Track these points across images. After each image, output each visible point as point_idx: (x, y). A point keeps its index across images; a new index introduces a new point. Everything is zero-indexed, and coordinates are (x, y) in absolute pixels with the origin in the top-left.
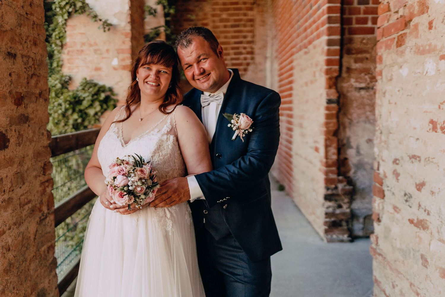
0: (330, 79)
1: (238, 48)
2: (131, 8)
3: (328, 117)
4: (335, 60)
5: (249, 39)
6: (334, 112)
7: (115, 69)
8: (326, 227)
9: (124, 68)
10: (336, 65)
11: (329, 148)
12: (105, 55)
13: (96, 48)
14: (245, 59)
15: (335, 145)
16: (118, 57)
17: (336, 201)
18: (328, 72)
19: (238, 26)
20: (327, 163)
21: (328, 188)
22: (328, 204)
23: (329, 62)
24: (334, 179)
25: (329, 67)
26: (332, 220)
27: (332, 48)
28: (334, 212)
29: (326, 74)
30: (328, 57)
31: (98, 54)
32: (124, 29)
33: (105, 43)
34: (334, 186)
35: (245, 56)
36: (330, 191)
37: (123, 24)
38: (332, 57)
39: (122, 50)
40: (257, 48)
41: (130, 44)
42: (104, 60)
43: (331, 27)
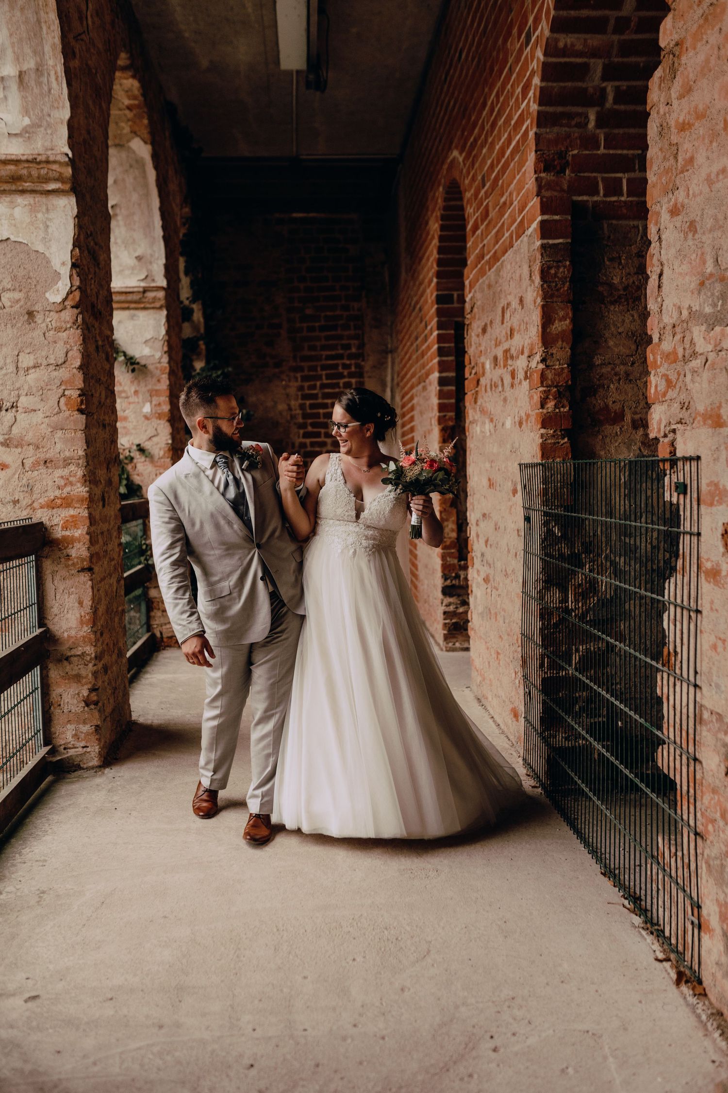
0: (443, 430)
2: (168, 332)
4: (450, 404)
7: (147, 418)
8: (446, 632)
9: (160, 416)
10: (451, 411)
12: (133, 399)
13: (123, 389)
15: (454, 518)
16: (151, 402)
17: (459, 596)
18: (440, 420)
19: (334, 328)
21: (445, 577)
22: (448, 600)
23: (442, 408)
24: (454, 565)
25: (442, 414)
26: (454, 621)
27: (446, 388)
28: (454, 611)
29: (440, 423)
30: (441, 401)
31: (122, 397)
32: (160, 362)
33: (132, 382)
34: (454, 575)
35: (346, 380)
36: (449, 581)
37: (158, 355)
38: (446, 401)
39: (157, 391)
40: (367, 366)
41: (168, 382)
42: (132, 406)
43: (443, 361)
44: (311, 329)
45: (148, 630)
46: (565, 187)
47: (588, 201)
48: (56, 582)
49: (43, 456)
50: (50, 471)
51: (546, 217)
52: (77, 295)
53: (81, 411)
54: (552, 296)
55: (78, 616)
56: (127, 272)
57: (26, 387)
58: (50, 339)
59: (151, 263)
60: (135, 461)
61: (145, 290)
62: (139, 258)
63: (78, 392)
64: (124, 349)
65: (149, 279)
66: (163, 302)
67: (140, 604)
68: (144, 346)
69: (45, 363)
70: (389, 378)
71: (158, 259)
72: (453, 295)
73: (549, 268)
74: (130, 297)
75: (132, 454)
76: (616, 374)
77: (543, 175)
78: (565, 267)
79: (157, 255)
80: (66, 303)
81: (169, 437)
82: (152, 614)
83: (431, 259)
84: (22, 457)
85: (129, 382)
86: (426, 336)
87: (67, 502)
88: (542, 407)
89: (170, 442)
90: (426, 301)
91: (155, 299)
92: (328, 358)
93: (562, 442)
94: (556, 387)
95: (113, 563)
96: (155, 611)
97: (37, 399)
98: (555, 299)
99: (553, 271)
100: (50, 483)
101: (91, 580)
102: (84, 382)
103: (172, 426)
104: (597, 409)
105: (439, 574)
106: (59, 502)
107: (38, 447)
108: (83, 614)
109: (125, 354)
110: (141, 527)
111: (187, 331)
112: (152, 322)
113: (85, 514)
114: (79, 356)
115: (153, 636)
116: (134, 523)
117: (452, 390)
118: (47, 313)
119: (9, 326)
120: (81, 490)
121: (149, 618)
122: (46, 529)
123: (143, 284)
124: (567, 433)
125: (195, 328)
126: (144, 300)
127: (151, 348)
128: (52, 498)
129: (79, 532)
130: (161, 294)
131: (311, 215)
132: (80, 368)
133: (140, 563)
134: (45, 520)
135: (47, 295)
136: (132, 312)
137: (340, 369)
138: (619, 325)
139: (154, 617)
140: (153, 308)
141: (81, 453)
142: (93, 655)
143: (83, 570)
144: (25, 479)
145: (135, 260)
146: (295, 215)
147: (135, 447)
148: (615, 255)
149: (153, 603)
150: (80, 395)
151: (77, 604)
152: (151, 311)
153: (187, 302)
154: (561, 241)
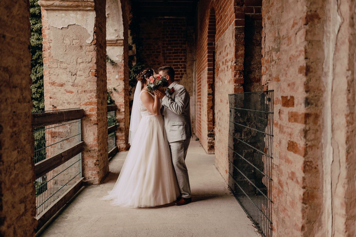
0: (209, 85)
1: (177, 65)
2: (124, 53)
3: (208, 101)
5: (183, 60)
6: (211, 99)
7: (117, 80)
8: (208, 148)
9: (121, 79)
10: (211, 79)
11: (209, 114)
12: (113, 74)
13: (109, 70)
14: (181, 71)
15: (212, 112)
16: (118, 75)
17: (213, 137)
18: (208, 82)
19: (177, 53)
20: (208, 120)
21: (209, 131)
22: (209, 138)
23: (209, 78)
24: (211, 127)
25: (209, 80)
26: (211, 145)
27: (210, 72)
28: (211, 142)
29: (208, 83)
30: (208, 76)
31: (109, 73)
32: (121, 63)
33: (113, 68)
34: (211, 130)
35: (181, 69)
36: (210, 132)
37: (121, 60)
38: (210, 76)
39: (120, 71)
40: (187, 65)
41: (123, 69)
42: (112, 76)
43: (209, 63)
44: (170, 53)
45: (116, 146)
46: (243, 10)
47: (250, 14)
48: (87, 127)
49: (84, 89)
50: (86, 94)
51: (237, 19)
52: (95, 41)
53: (96, 76)
54: (238, 43)
55: (93, 138)
56: (112, 34)
57: (79, 69)
58: (87, 54)
59: (119, 32)
60: (113, 93)
61: (117, 40)
62: (116, 30)
63: (95, 70)
64: (110, 58)
65: (118, 37)
66: (122, 44)
67: (113, 137)
68: (116, 57)
69: (85, 61)
70: (194, 69)
71: (121, 30)
72: (213, 43)
73: (238, 35)
74: (112, 42)
75: (112, 91)
76: (258, 67)
77: (236, 6)
78: (242, 34)
79: (121, 29)
80: (92, 44)
81: (124, 86)
82: (117, 141)
83: (206, 32)
84: (78, 89)
85: (111, 69)
86: (204, 56)
87: (91, 103)
88: (235, 77)
89: (124, 87)
90: (205, 45)
91: (120, 43)
92: (175, 62)
93: (241, 87)
94: (239, 71)
95: (104, 123)
96: (118, 140)
97: (83, 72)
98: (239, 44)
99: (239, 36)
100: (86, 98)
101: (97, 127)
102: (97, 67)
103: (125, 82)
104: (252, 78)
105: (207, 130)
106: (88, 103)
107: (82, 87)
108: (95, 137)
109: (110, 60)
110: (114, 113)
111: (130, 53)
112: (119, 50)
113: (96, 107)
114: (95, 59)
115: (117, 147)
116: (112, 112)
117: (212, 72)
118: (86, 46)
119: (75, 50)
120: (95, 100)
121: (116, 142)
122: (84, 111)
123: (117, 38)
124: (242, 85)
125: (133, 52)
126: (117, 43)
127: (118, 58)
128: (86, 102)
129: (94, 112)
130: (122, 41)
131: (171, 17)
132: (96, 63)
133: (114, 125)
134: (84, 109)
135: (86, 41)
136: (113, 47)
137: (179, 66)
138: (259, 52)
139: (118, 141)
140: (120, 46)
141: (95, 89)
142: (97, 150)
143: (95, 124)
144: (78, 96)
145: (114, 31)
146: (165, 17)
147: (113, 89)
148: (258, 31)
149: (117, 137)
150: (95, 71)
151: (93, 134)
152: (119, 47)
153: (131, 44)
154: (241, 26)
